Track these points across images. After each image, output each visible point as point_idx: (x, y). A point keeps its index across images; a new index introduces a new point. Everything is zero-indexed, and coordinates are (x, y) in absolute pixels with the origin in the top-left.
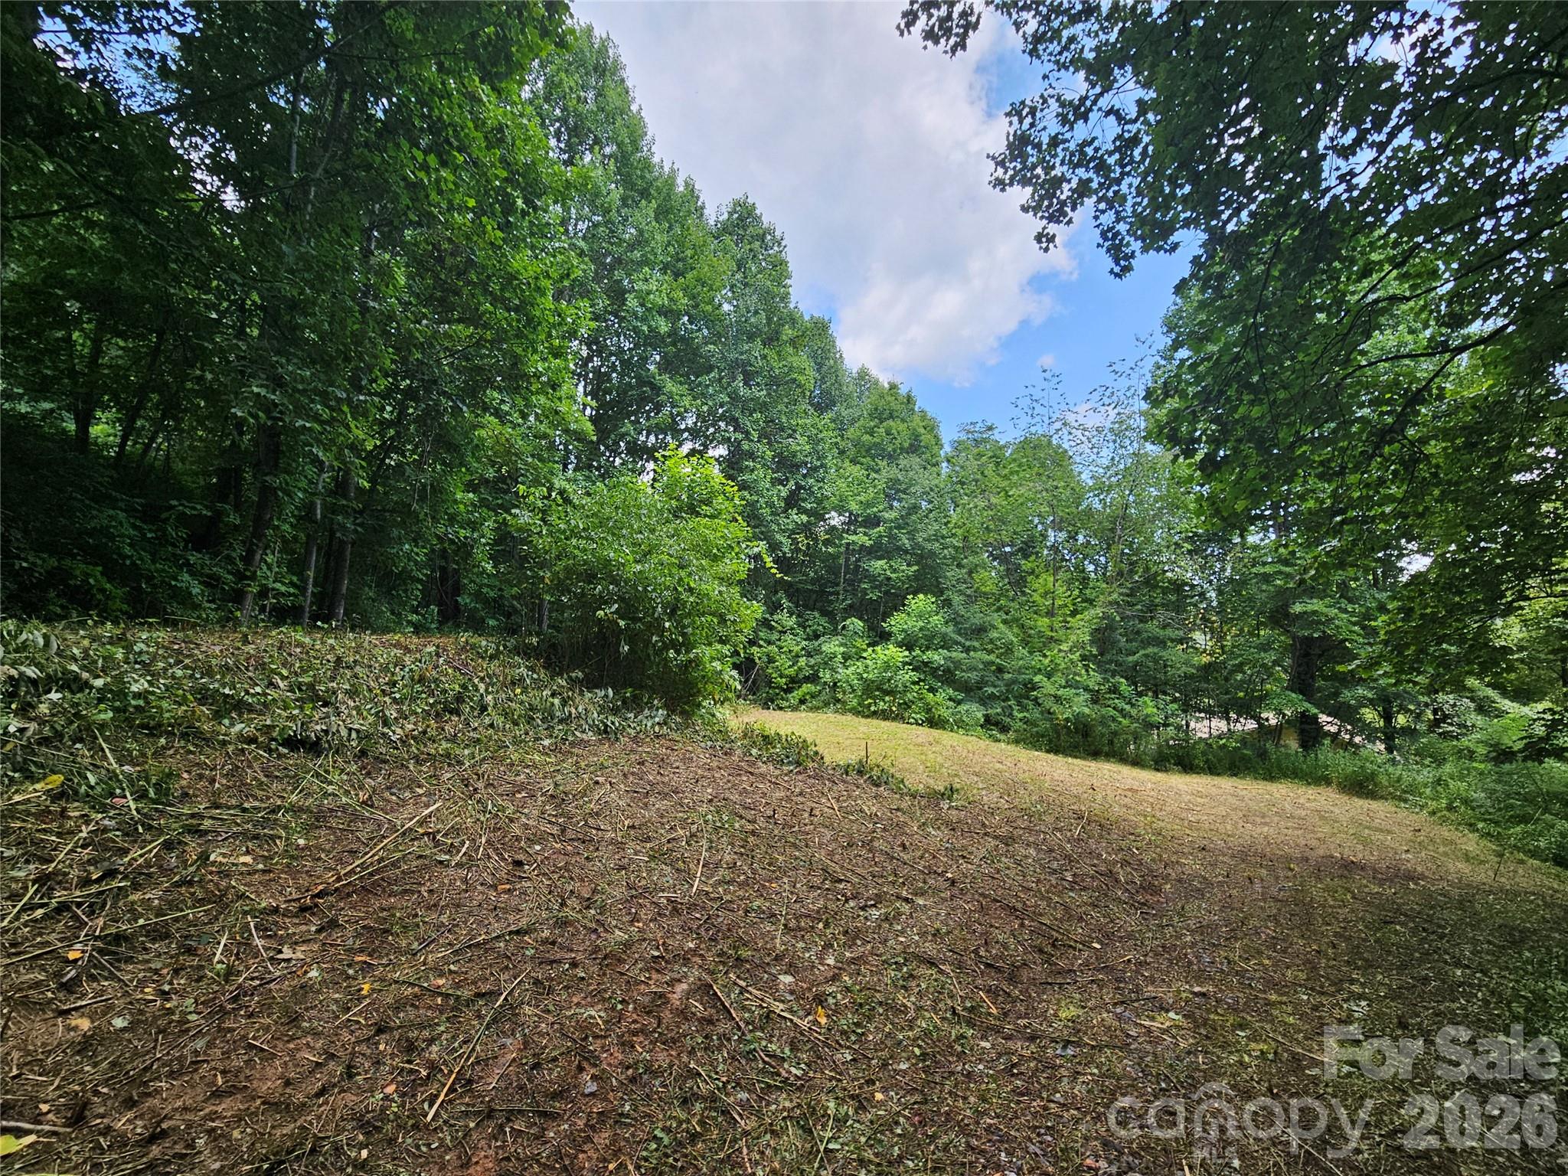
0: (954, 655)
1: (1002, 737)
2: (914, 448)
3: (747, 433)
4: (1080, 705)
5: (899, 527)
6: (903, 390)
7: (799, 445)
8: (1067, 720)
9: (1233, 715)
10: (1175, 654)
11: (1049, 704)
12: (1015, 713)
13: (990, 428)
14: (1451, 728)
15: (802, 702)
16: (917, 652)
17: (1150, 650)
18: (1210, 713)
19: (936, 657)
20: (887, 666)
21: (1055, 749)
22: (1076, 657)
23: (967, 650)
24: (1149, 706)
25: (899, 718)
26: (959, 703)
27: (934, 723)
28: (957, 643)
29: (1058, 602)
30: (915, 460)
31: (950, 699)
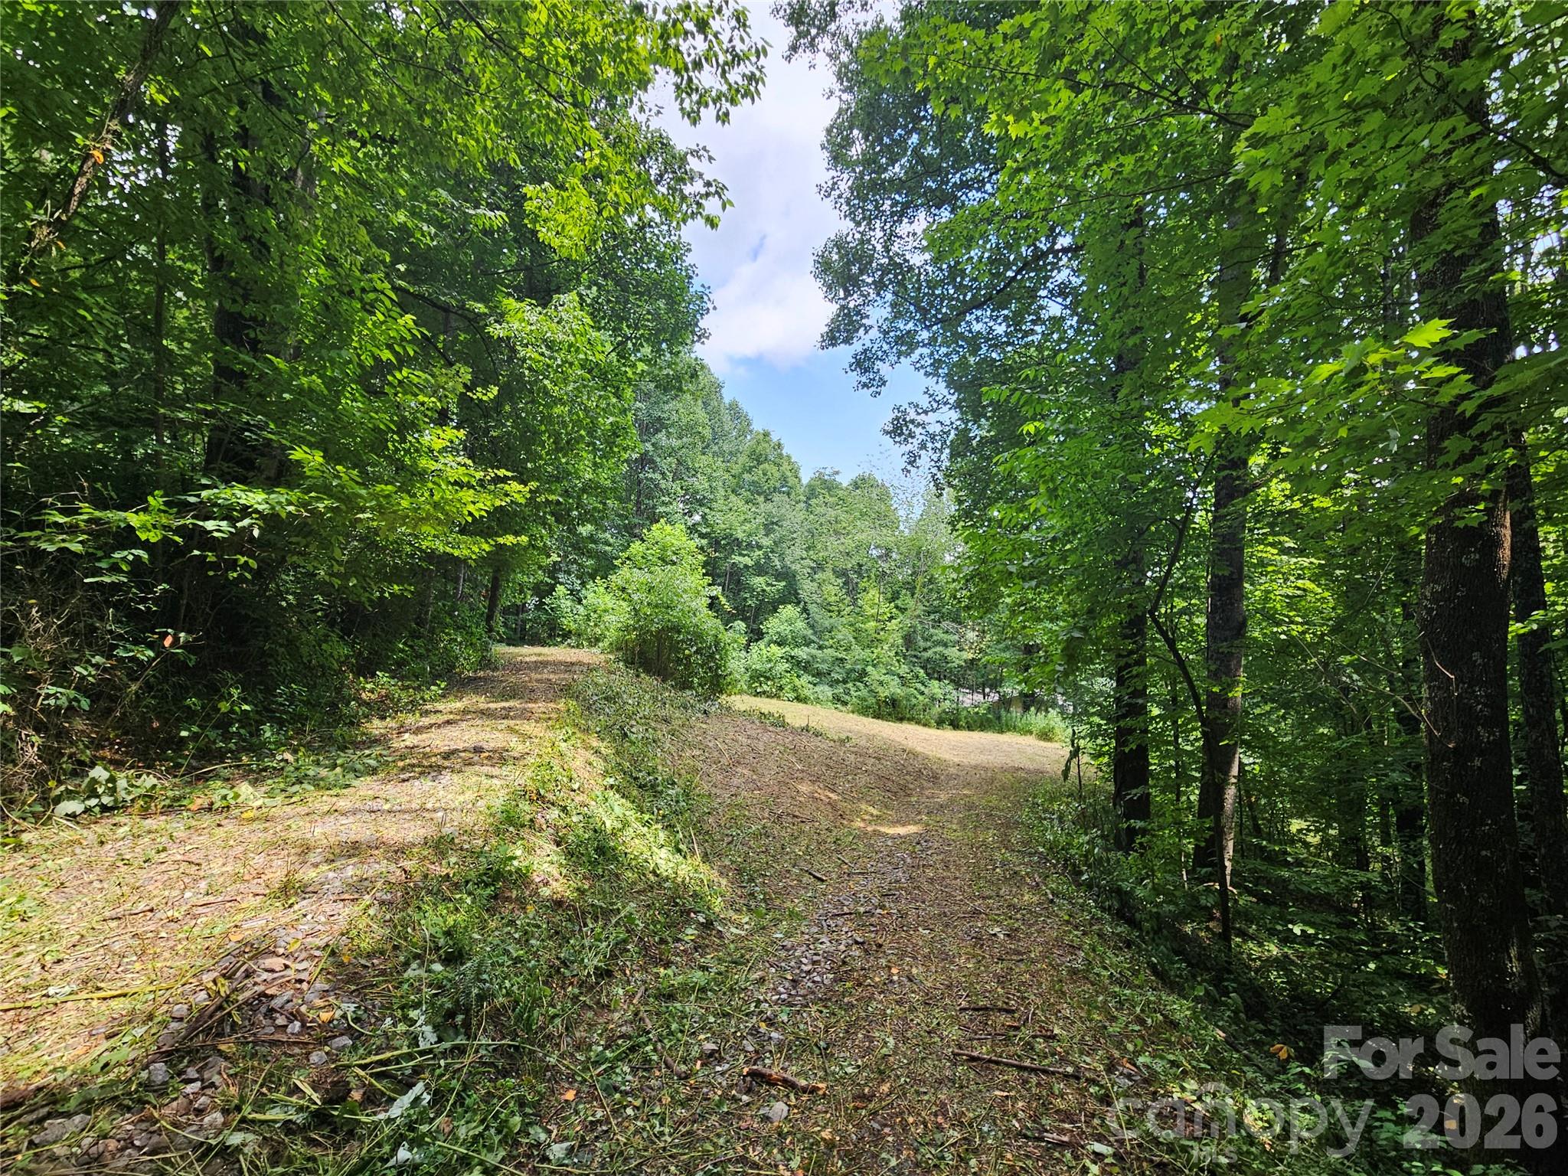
0: (812, 651)
1: (844, 709)
3: (663, 474)
4: (894, 688)
5: (772, 552)
6: (774, 438)
7: (700, 484)
8: (887, 697)
9: (987, 690)
10: (952, 652)
11: (875, 686)
12: (852, 692)
13: (837, 473)
16: (788, 649)
17: (939, 649)
18: (973, 689)
19: (800, 653)
21: (877, 716)
22: (892, 654)
23: (821, 648)
24: (935, 687)
25: (777, 696)
26: (816, 685)
27: (800, 699)
28: (814, 642)
31: (810, 683)
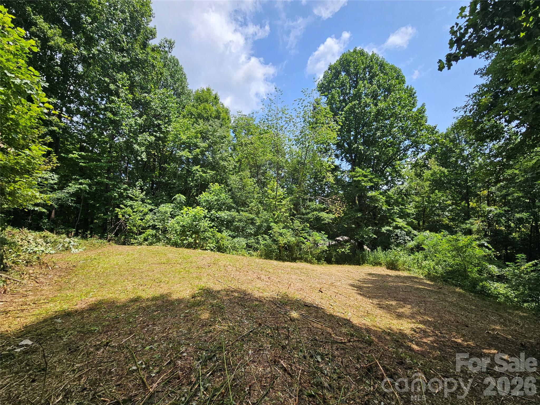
0: (232, 213)
1: (255, 254)
2: (218, 117)
4: (290, 238)
8: (285, 244)
11: (277, 236)
12: (261, 242)
14: (401, 241)
15: (146, 240)
16: (213, 212)
17: (314, 213)
19: (223, 214)
20: (195, 218)
21: (278, 258)
22: (288, 215)
23: (238, 211)
25: (200, 247)
26: (234, 237)
27: (220, 249)
28: (233, 208)
29: (278, 194)
30: (218, 122)
31: (229, 236)
